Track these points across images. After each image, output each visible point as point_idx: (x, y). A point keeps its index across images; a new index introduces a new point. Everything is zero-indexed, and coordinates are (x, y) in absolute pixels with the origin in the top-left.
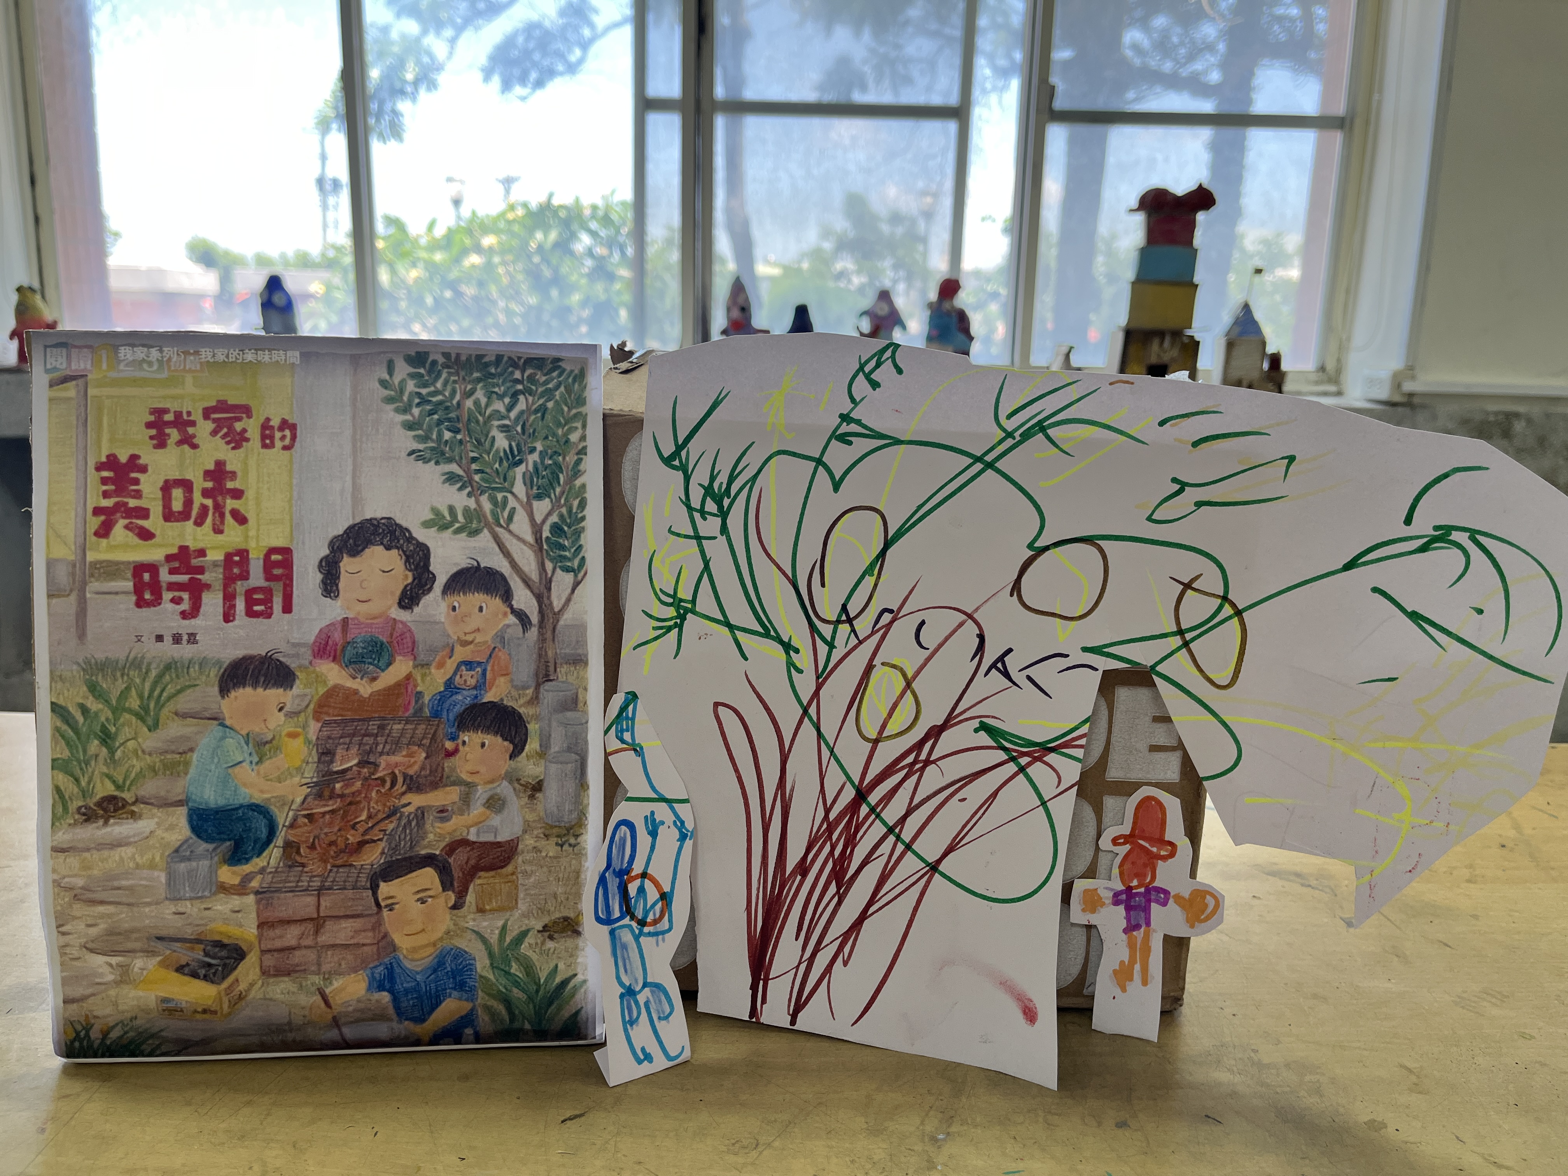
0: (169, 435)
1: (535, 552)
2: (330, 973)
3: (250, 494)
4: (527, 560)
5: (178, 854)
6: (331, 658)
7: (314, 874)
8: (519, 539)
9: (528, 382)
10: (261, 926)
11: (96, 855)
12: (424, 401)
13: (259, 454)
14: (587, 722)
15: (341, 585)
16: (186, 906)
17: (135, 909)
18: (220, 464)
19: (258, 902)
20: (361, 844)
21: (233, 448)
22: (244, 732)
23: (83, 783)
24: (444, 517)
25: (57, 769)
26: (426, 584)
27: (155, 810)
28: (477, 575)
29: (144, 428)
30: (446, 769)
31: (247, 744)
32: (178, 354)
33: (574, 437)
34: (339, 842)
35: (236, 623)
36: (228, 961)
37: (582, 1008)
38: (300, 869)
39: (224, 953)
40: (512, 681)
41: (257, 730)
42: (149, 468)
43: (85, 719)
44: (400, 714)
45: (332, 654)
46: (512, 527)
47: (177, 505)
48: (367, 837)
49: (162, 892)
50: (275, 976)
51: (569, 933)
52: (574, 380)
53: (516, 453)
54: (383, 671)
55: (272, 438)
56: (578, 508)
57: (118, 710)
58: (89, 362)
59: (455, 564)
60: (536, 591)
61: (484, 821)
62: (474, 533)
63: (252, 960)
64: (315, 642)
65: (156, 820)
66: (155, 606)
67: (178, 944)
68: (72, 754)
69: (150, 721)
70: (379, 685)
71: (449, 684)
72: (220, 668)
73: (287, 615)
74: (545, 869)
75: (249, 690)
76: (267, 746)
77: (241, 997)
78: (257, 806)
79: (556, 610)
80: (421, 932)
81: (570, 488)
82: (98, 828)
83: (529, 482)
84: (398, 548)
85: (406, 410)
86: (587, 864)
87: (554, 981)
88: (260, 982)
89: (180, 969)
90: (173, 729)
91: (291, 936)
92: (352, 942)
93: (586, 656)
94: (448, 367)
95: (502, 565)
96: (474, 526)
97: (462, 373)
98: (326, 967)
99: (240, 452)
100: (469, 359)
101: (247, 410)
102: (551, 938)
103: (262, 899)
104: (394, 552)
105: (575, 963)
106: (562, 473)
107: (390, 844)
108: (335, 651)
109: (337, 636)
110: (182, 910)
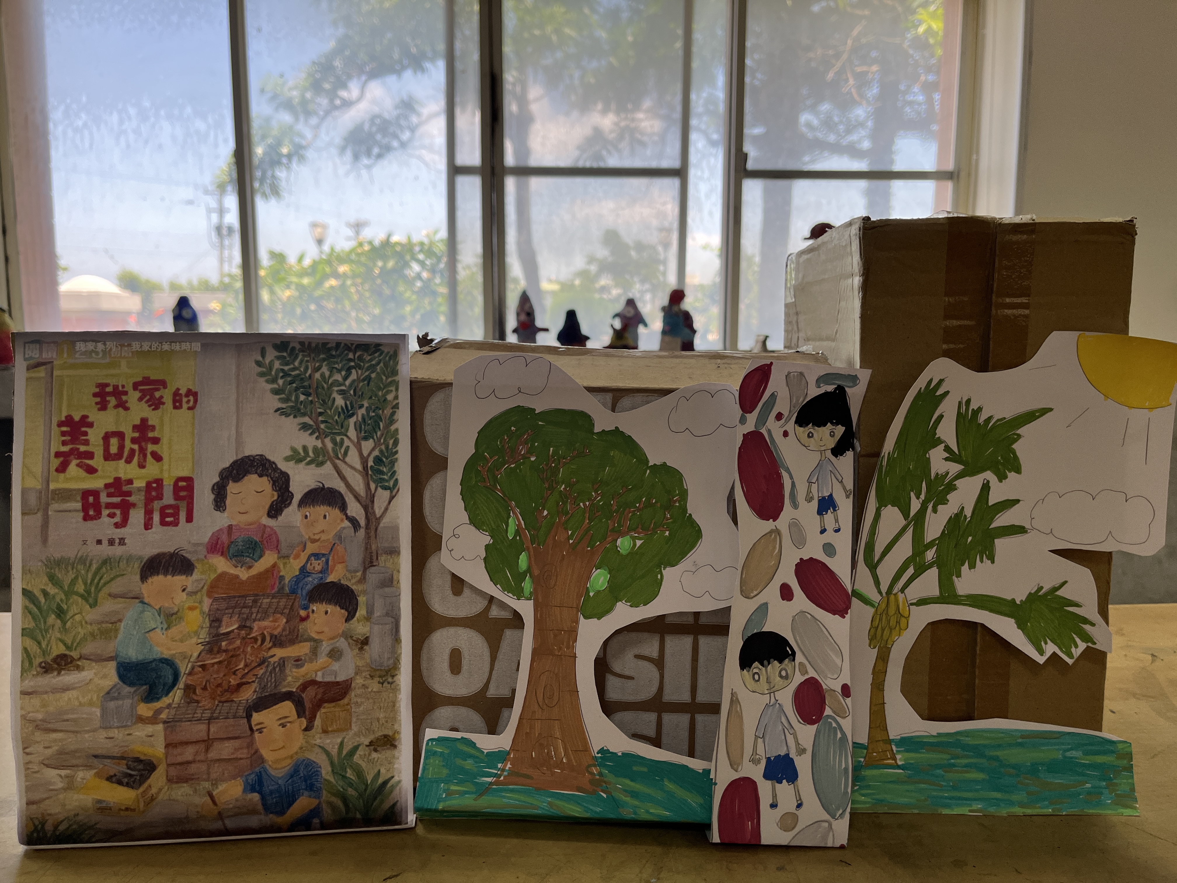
0: (109, 401)
1: (363, 476)
2: (216, 780)
3: (165, 441)
4: (358, 482)
5: (110, 695)
6: (220, 553)
7: (207, 707)
8: (352, 468)
9: (358, 360)
10: (167, 746)
11: (51, 696)
12: (286, 374)
13: (171, 413)
14: (400, 595)
15: (228, 502)
16: (114, 733)
17: (79, 735)
18: (144, 421)
19: (165, 729)
20: (240, 686)
21: (153, 409)
22: (157, 607)
23: (44, 646)
24: (299, 453)
25: (26, 635)
26: (287, 500)
27: (94, 664)
28: (323, 492)
29: (91, 396)
30: (301, 630)
31: (160, 616)
32: (116, 347)
33: (390, 397)
34: (223, 684)
35: (153, 530)
36: (143, 772)
37: (397, 801)
38: (196, 704)
39: (141, 767)
40: (347, 566)
41: (167, 605)
42: (95, 424)
43: (46, 600)
44: (268, 591)
45: (220, 551)
46: (347, 459)
47: (114, 449)
48: (244, 680)
49: (97, 723)
50: (177, 782)
51: (388, 746)
52: (390, 359)
53: (350, 408)
54: (256, 561)
55: (180, 402)
56: (393, 445)
57: (69, 594)
58: (55, 354)
59: (308, 486)
60: (364, 503)
61: (328, 666)
62: (321, 464)
63: (161, 770)
64: (209, 542)
65: (94, 671)
66: (96, 519)
67: (109, 761)
68: (36, 625)
69: (91, 600)
70: (254, 572)
71: (303, 569)
72: (141, 562)
73: (189, 524)
74: (371, 701)
75: (161, 577)
76: (174, 617)
77: (153, 799)
78: (166, 660)
79: (378, 516)
80: (282, 748)
81: (388, 432)
82: (53, 677)
83: (358, 428)
84: (267, 476)
85: (274, 381)
86: (400, 696)
87: (377, 782)
88: (166, 787)
89: (109, 779)
90: (107, 606)
91: (189, 753)
92: (232, 757)
93: (399, 548)
94: (303, 351)
95: (340, 486)
96: (321, 459)
97: (313, 355)
98: (214, 776)
99: (159, 412)
100: (317, 345)
101: (163, 384)
102: (375, 750)
103: (168, 727)
104: (265, 479)
105: (393, 768)
106: (382, 421)
107: (260, 684)
108: (223, 548)
109: (224, 538)
110: (111, 735)
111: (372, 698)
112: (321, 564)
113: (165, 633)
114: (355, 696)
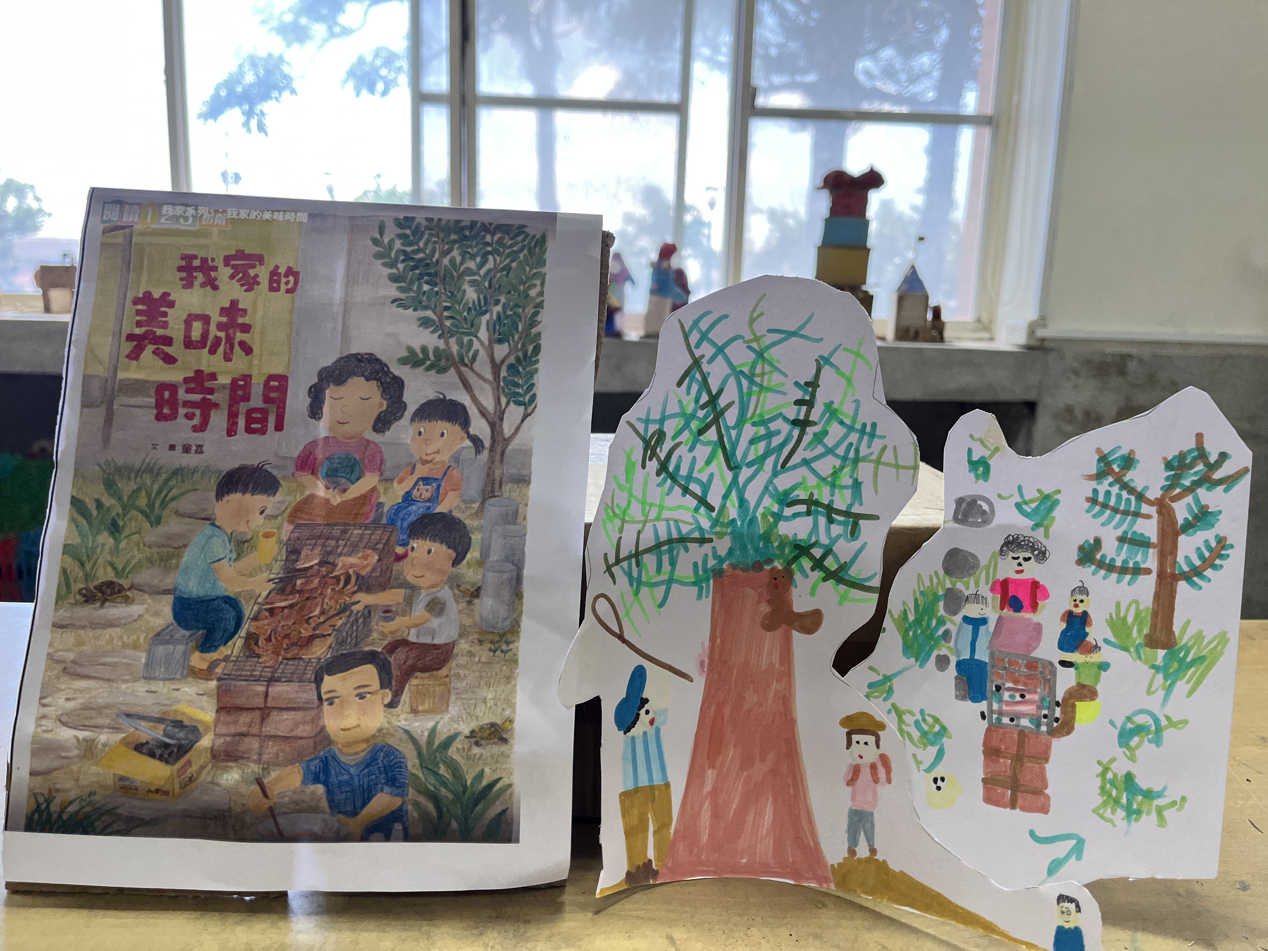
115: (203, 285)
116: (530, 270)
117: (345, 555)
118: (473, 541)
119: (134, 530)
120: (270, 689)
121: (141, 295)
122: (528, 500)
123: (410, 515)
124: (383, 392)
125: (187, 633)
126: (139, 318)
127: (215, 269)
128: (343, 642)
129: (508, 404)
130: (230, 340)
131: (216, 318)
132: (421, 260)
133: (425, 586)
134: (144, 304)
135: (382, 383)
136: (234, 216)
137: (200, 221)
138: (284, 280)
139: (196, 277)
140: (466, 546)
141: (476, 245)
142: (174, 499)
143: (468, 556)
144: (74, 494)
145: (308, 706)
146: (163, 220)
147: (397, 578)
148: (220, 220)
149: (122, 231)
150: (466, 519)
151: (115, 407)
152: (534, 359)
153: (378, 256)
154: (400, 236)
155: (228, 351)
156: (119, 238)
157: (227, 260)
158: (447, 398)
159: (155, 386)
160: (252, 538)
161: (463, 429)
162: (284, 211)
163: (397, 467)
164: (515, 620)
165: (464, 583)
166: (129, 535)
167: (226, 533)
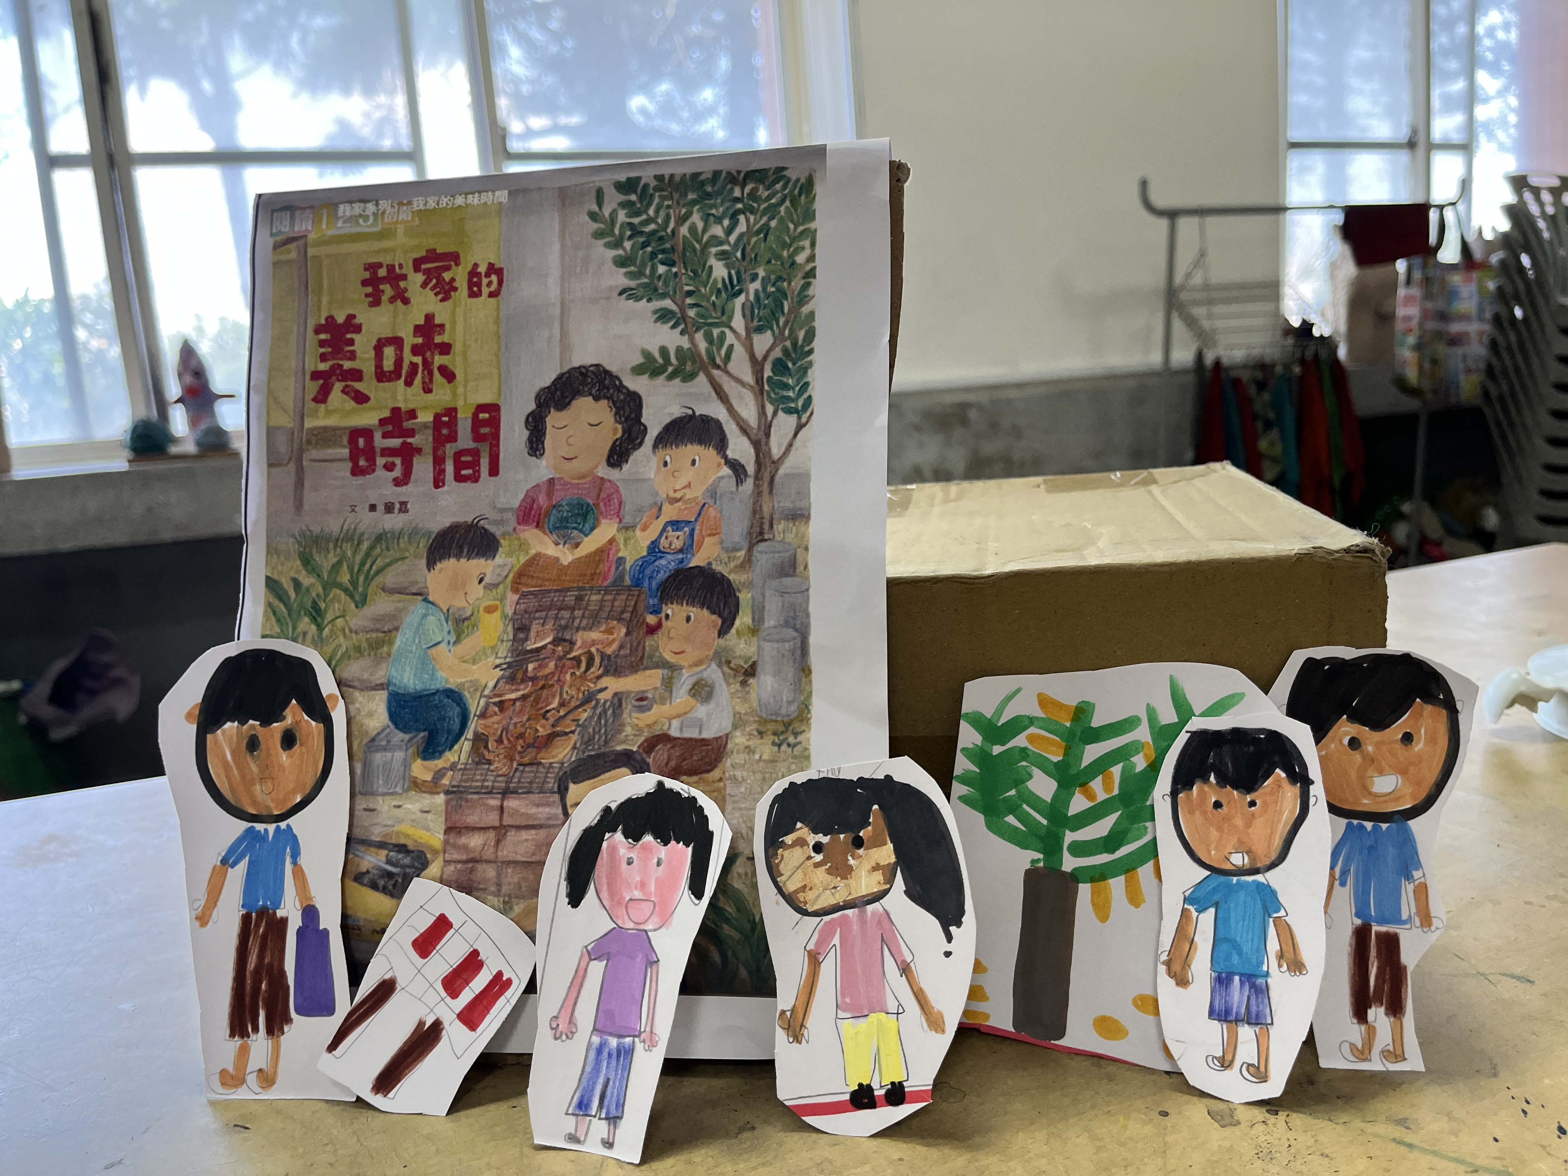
111: (760, 771)
112: (681, 538)
113: (452, 649)
114: (732, 765)
115: (392, 300)
116: (795, 229)
117: (584, 629)
118: (741, 601)
119: (338, 614)
120: (505, 804)
121: (323, 322)
122: (808, 541)
123: (658, 572)
124: (615, 415)
125: (407, 737)
126: (322, 350)
127: (404, 277)
128: (589, 740)
129: (775, 413)
130: (427, 364)
131: (410, 340)
132: (654, 232)
133: (686, 664)
134: (326, 332)
135: (613, 402)
136: (422, 207)
137: (383, 219)
138: (485, 281)
139: (383, 291)
140: (733, 609)
141: (722, 203)
142: (378, 572)
143: (737, 622)
144: (268, 574)
145: (551, 822)
146: (340, 224)
147: (651, 657)
148: (405, 215)
149: (295, 244)
150: (729, 573)
151: (305, 463)
152: (807, 349)
153: (598, 235)
154: (623, 205)
155: (427, 380)
156: (292, 253)
157: (417, 264)
158: (697, 414)
159: (348, 432)
160: (472, 615)
161: (718, 453)
162: (479, 192)
163: (640, 510)
164: (803, 703)
165: (734, 658)
166: (333, 620)
167: (442, 610)
